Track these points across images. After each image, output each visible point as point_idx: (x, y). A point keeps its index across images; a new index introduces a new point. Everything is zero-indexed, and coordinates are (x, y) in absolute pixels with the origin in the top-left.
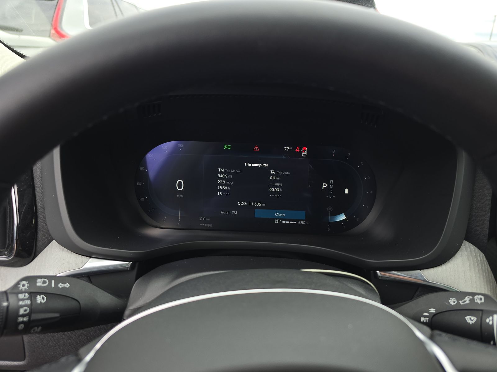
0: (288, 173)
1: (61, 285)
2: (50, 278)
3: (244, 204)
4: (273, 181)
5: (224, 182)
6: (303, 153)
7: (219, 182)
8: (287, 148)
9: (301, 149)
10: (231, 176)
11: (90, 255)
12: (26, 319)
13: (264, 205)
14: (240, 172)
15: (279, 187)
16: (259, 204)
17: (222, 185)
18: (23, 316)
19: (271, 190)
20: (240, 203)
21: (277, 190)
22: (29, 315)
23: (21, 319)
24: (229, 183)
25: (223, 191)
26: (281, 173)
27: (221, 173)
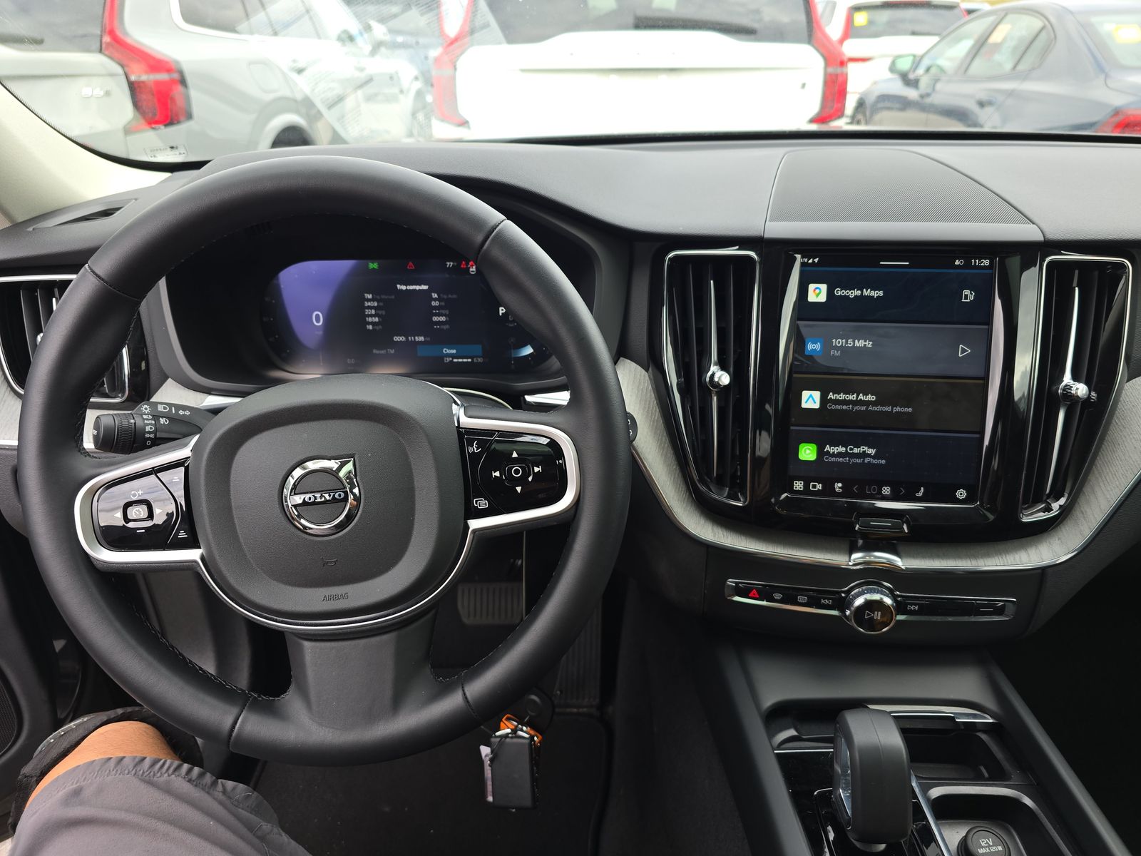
0: (455, 296)
1: (181, 412)
2: (170, 405)
3: (402, 339)
4: (435, 308)
5: (373, 312)
6: (471, 270)
7: (367, 312)
8: (450, 264)
9: (467, 264)
10: (381, 304)
11: (209, 391)
12: (152, 436)
13: (428, 339)
14: (393, 297)
15: (445, 315)
16: (422, 339)
17: (372, 316)
18: (149, 433)
19: (435, 319)
20: (397, 339)
21: (443, 319)
22: (155, 432)
23: (147, 436)
24: (380, 312)
25: (373, 323)
26: (445, 297)
27: (369, 300)
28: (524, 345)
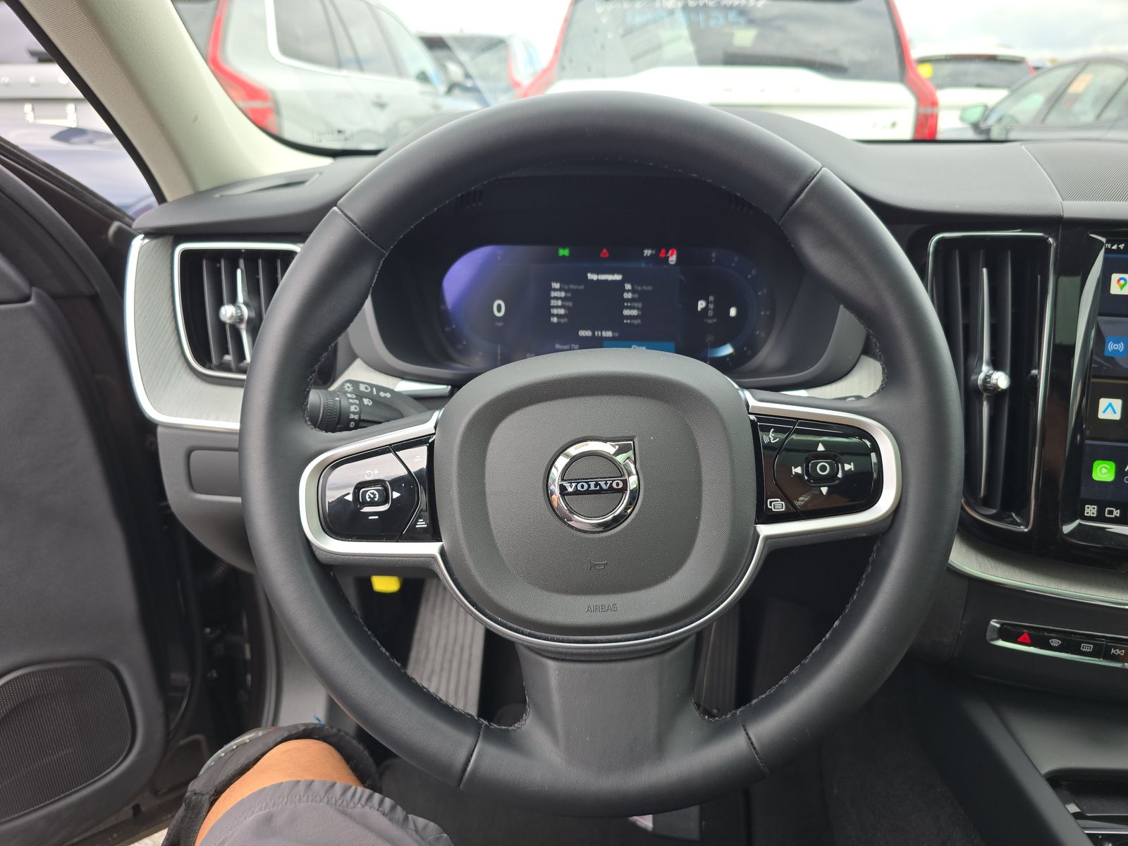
0: (650, 288)
1: (382, 394)
2: (372, 386)
3: (588, 333)
4: (628, 300)
5: (559, 303)
6: (670, 259)
7: (553, 303)
8: (648, 252)
9: (667, 252)
10: (569, 295)
12: (356, 417)
13: (617, 334)
14: (582, 287)
15: (638, 309)
16: (609, 334)
17: (557, 307)
18: (354, 413)
19: (626, 312)
20: (582, 333)
21: (635, 312)
22: (359, 413)
23: (352, 416)
24: (567, 304)
25: (559, 316)
26: (639, 288)
27: (555, 290)
28: (723, 343)
